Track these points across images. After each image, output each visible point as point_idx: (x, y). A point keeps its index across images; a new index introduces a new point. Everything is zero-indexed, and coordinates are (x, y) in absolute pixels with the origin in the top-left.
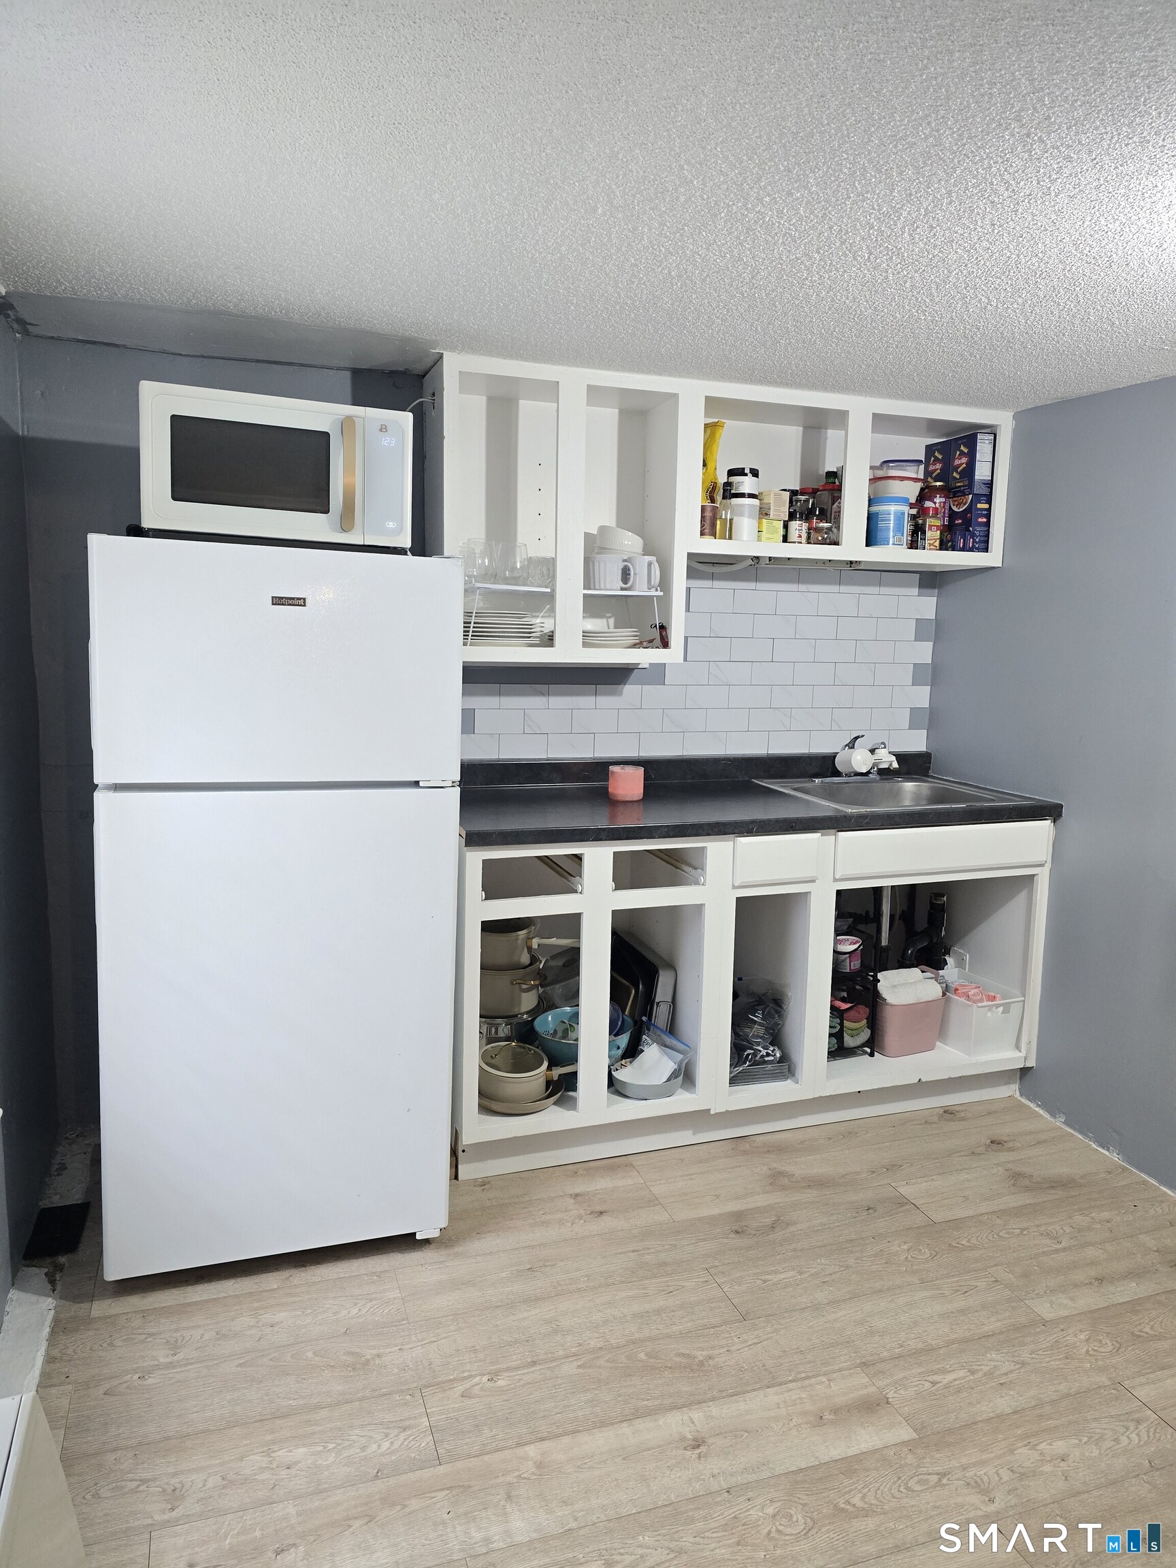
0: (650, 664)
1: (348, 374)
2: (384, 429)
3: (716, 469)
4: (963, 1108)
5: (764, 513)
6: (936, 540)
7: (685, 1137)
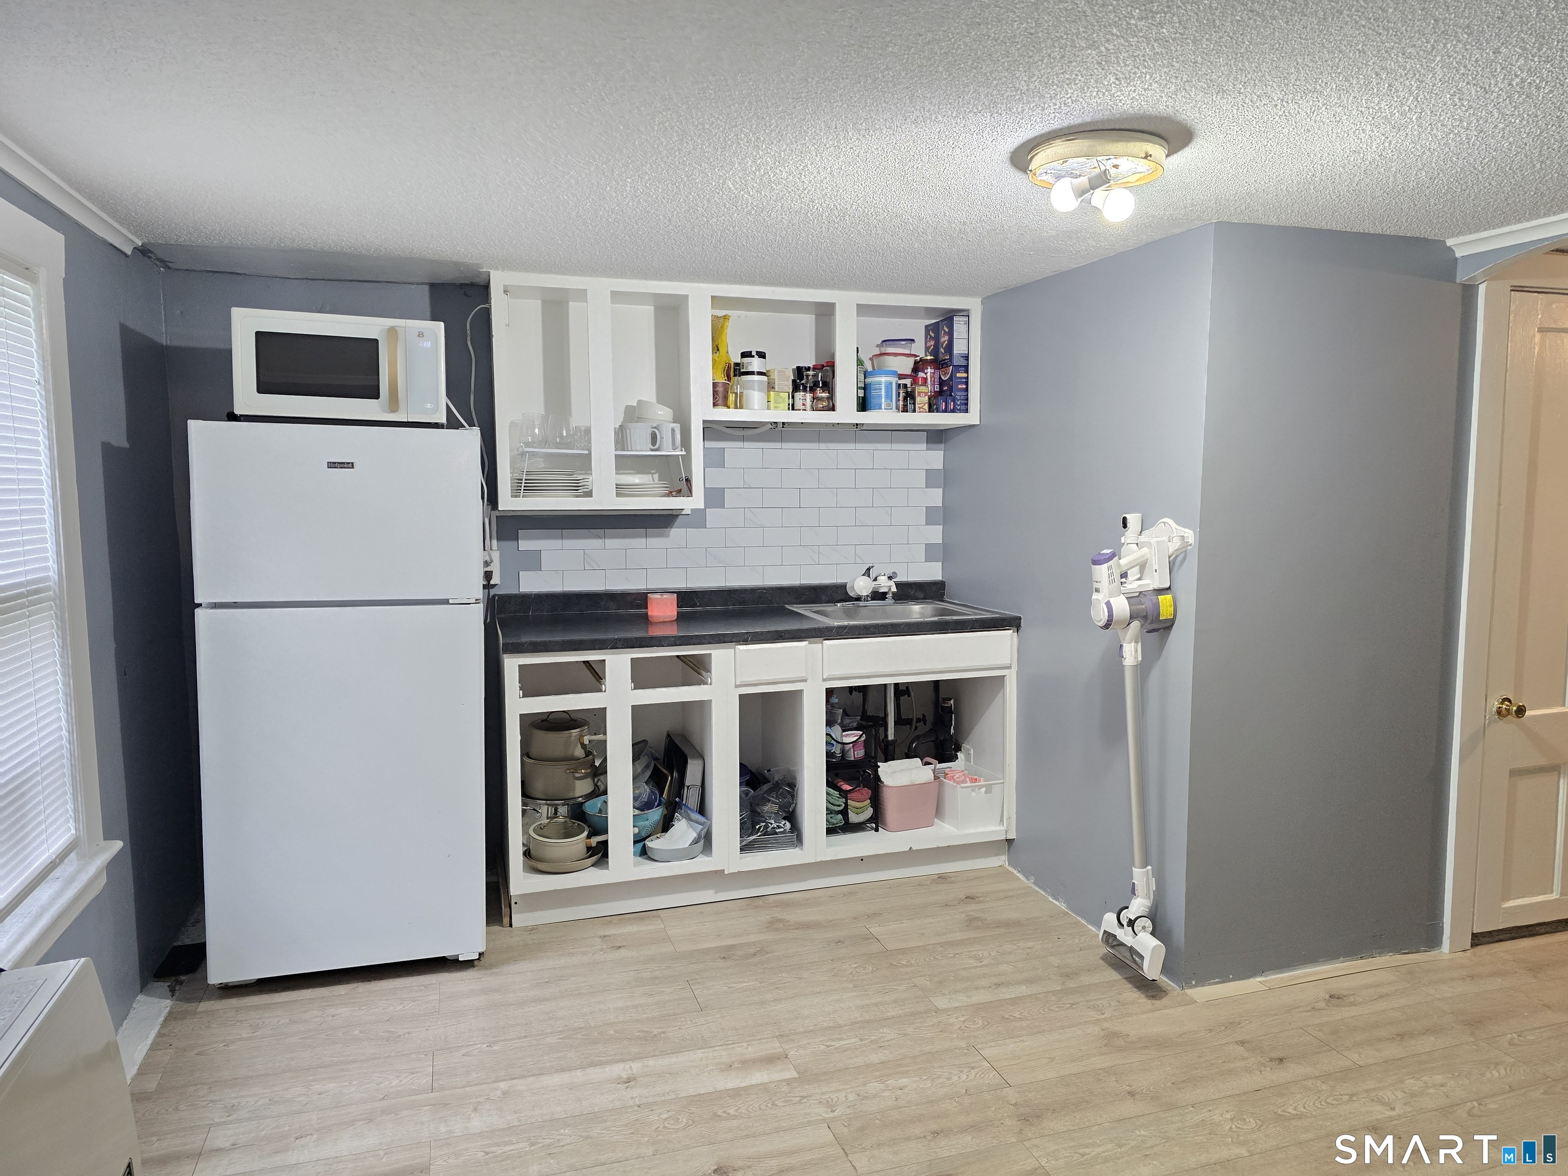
0: (692, 509)
1: (426, 288)
2: (421, 335)
3: (727, 352)
4: (957, 874)
5: (771, 387)
6: (925, 404)
7: (708, 895)
